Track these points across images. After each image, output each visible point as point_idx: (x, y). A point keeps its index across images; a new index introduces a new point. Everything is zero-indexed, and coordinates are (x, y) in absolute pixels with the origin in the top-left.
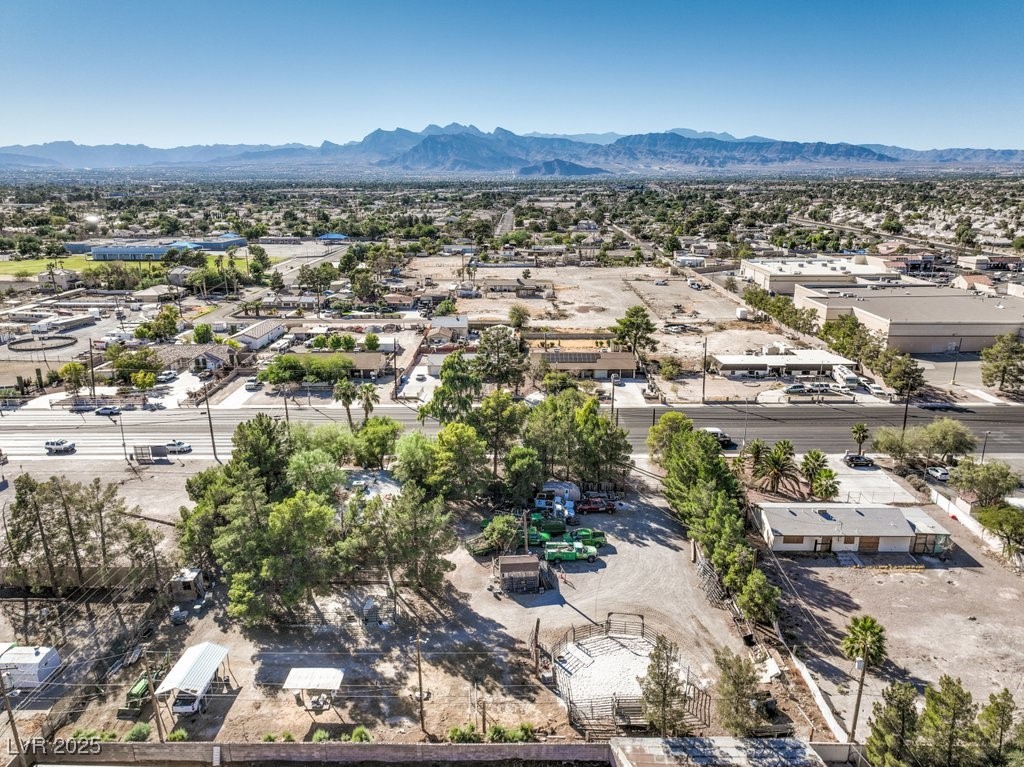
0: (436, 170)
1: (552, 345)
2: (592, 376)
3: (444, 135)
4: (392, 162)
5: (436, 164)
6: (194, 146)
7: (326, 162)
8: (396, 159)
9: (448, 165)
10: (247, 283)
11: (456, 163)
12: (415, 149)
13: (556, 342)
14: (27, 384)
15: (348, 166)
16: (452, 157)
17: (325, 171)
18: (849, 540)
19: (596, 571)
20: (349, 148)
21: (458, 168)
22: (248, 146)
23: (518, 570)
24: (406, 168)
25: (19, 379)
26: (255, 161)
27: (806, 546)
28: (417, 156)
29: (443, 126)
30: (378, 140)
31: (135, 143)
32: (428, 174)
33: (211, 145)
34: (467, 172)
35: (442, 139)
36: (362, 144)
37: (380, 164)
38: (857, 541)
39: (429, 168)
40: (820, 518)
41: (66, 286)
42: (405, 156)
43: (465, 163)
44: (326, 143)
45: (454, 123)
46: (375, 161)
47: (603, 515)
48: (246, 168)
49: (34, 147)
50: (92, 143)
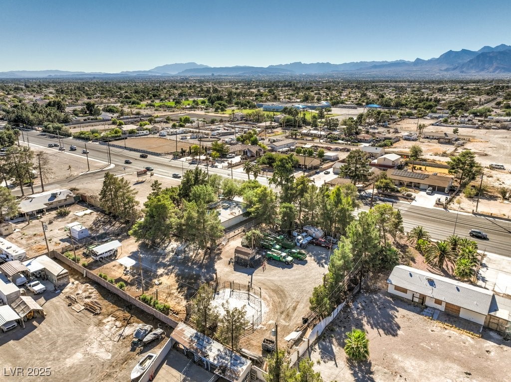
0: (482, 73)
1: (420, 169)
2: (418, 187)
3: (493, 52)
4: (454, 69)
5: (483, 70)
6: (351, 63)
7: (415, 69)
8: (457, 67)
9: (491, 70)
10: (308, 124)
11: (497, 68)
12: (471, 61)
13: (423, 168)
14: (184, 152)
15: (427, 71)
16: (495, 65)
17: (413, 74)
18: (438, 302)
19: (283, 268)
20: (430, 61)
21: (497, 72)
22: (377, 62)
23: (242, 254)
24: (462, 72)
25: (182, 149)
26: (378, 70)
27: (408, 296)
28: (471, 65)
29: (493, 46)
30: (449, 56)
31: (325, 62)
32: (475, 76)
33: (359, 62)
34: (504, 74)
35: (491, 54)
36: (438, 59)
37: (447, 70)
38: (444, 305)
39: (478, 72)
40: (426, 282)
41: (240, 119)
42: (463, 65)
43: (503, 68)
44: (418, 60)
45: (502, 45)
46: (443, 68)
47: (322, 248)
48: (372, 73)
49: (286, 65)
50: (308, 63)
